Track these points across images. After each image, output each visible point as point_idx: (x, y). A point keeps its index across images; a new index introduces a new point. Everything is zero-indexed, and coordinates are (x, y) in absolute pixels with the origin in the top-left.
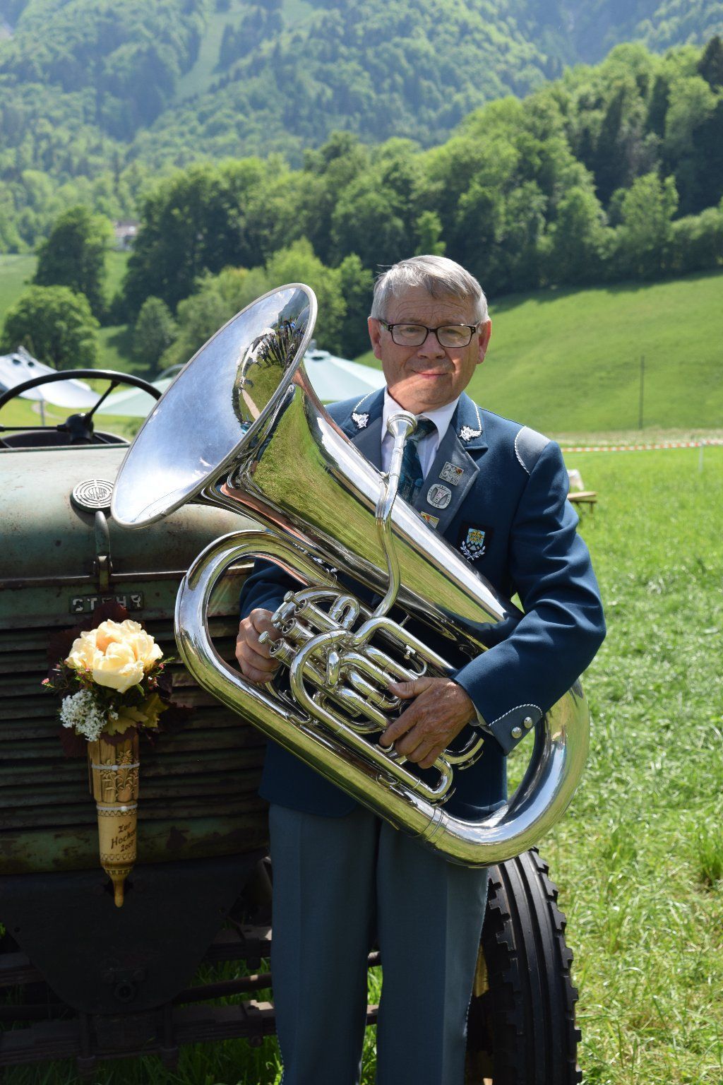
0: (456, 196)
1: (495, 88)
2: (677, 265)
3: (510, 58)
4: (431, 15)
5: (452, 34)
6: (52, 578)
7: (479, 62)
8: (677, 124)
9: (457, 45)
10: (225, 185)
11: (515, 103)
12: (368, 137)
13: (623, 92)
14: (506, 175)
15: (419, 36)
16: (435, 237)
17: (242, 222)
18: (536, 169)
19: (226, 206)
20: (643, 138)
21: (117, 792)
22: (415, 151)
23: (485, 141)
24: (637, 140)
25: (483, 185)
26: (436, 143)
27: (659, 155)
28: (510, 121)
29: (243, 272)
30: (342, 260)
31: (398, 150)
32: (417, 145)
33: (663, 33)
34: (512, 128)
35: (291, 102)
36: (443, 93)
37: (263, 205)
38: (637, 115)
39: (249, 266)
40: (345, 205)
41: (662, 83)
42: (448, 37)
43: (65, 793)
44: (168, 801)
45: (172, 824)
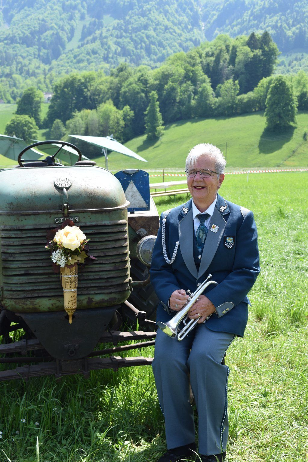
0: (163, 86)
1: (177, 49)
2: (239, 111)
3: (182, 38)
4: (155, 23)
5: (162, 30)
6: (48, 211)
7: (171, 39)
8: (239, 62)
9: (164, 33)
10: (83, 80)
11: (185, 54)
12: (133, 64)
13: (221, 51)
14: (180, 79)
15: (151, 30)
16: (156, 100)
17: (89, 94)
18: (191, 77)
19: (83, 88)
20: (228, 67)
21: (70, 285)
22: (149, 70)
23: (173, 67)
24: (226, 67)
25: (172, 82)
26: (156, 67)
27: (233, 73)
28: (182, 60)
29: (89, 111)
30: (123, 107)
31: (143, 69)
32: (150, 68)
33: (235, 31)
34: (183, 62)
35: (106, 52)
36: (159, 50)
37: (96, 88)
38: (226, 59)
39: (91, 109)
40: (124, 88)
41: (234, 48)
43: (52, 285)
44: (87, 288)
45: (88, 296)
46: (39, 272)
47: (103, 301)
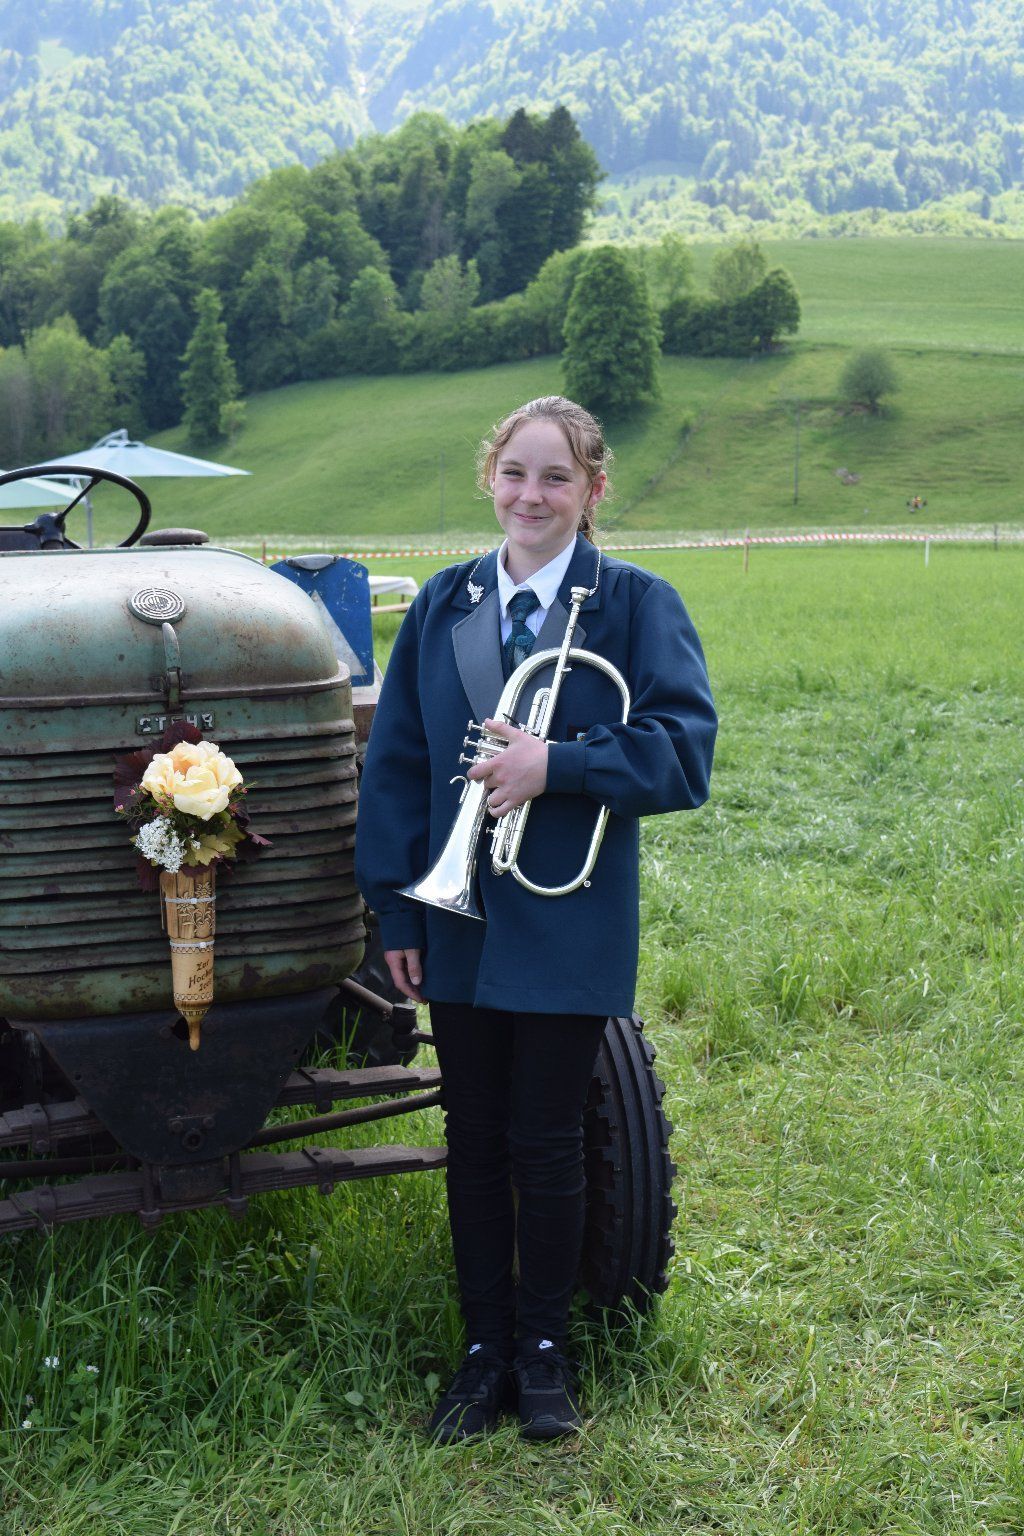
0: (239, 273)
1: (279, 153)
2: (481, 355)
3: (295, 120)
4: (208, 70)
5: (230, 92)
6: (117, 695)
7: (261, 124)
8: (479, 201)
9: (237, 104)
11: (305, 172)
13: (421, 165)
14: (293, 251)
15: (194, 92)
16: (216, 316)
18: (327, 245)
20: (443, 216)
21: (195, 928)
22: (191, 221)
23: (270, 212)
24: (436, 217)
25: (269, 261)
26: (214, 212)
27: (459, 235)
28: (299, 191)
30: (111, 340)
31: (173, 218)
32: (193, 213)
33: (462, 101)
34: (300, 199)
35: (50, 161)
36: (221, 157)
37: (20, 276)
38: (437, 190)
39: (5, 343)
40: (113, 278)
42: (226, 95)
43: (134, 929)
44: (242, 936)
45: (244, 961)
47: (289, 977)
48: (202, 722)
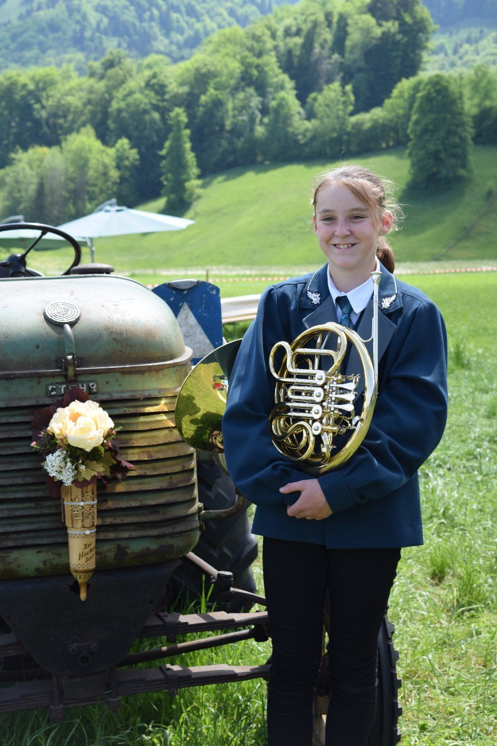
0: (198, 97)
1: (224, 20)
2: (354, 148)
6: (34, 371)
8: (353, 47)
10: (31, 87)
11: (240, 31)
12: (134, 53)
13: (315, 24)
14: (232, 82)
16: (183, 126)
17: (44, 114)
18: (254, 78)
19: (32, 102)
20: (330, 57)
21: (83, 521)
22: (167, 64)
23: (218, 57)
24: (325, 58)
25: (216, 89)
26: (182, 58)
27: (341, 70)
28: (236, 44)
29: (45, 150)
30: (116, 142)
31: (156, 63)
32: (167, 60)
34: (237, 49)
35: (78, 27)
36: (187, 23)
37: (59, 101)
38: (325, 41)
39: (49, 145)
40: (118, 102)
41: (343, 18)
43: (44, 522)
44: (115, 527)
45: (118, 543)
46: (17, 495)
47: (146, 553)
48: (89, 388)
